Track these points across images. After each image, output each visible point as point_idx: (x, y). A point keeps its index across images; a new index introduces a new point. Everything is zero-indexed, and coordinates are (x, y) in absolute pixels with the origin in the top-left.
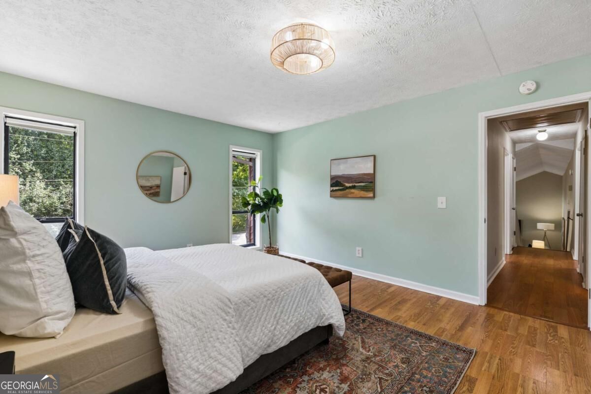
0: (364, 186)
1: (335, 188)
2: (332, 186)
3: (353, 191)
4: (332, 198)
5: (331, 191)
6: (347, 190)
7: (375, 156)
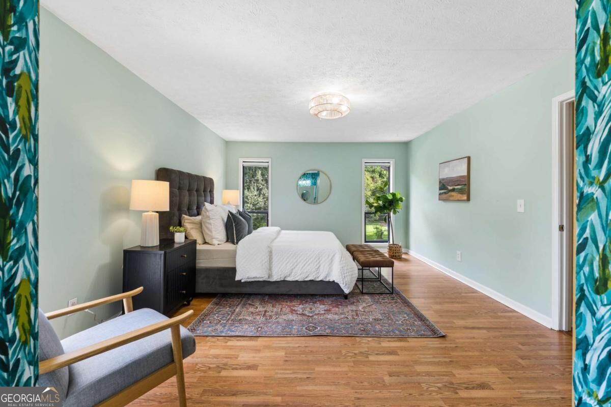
0: (460, 189)
1: (442, 191)
2: (440, 189)
3: (453, 193)
4: (440, 201)
5: (440, 194)
6: (450, 193)
7: (469, 158)
